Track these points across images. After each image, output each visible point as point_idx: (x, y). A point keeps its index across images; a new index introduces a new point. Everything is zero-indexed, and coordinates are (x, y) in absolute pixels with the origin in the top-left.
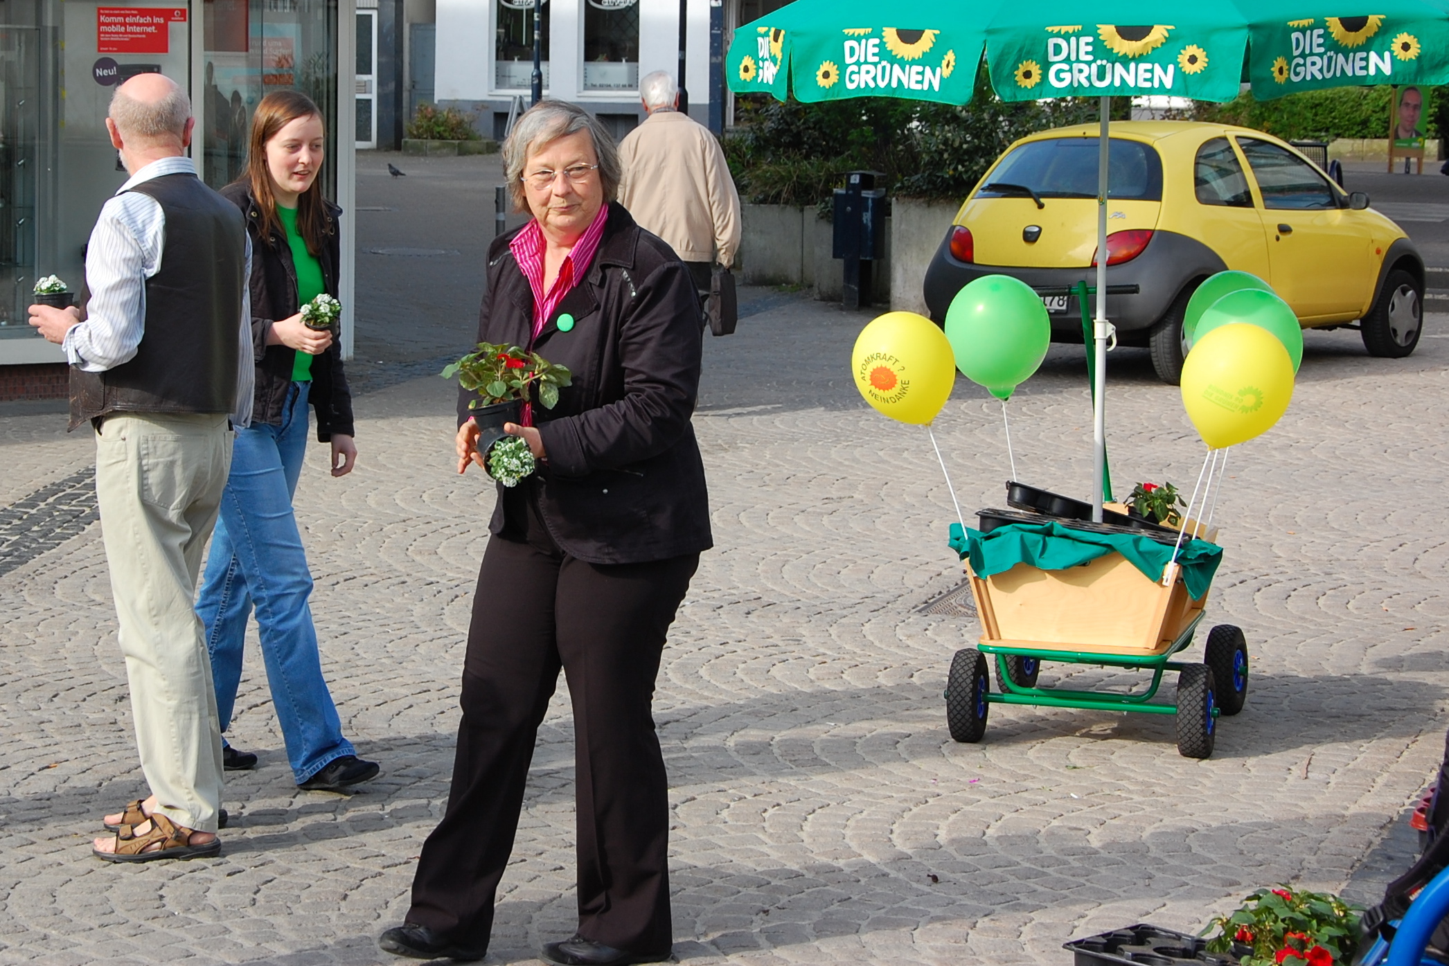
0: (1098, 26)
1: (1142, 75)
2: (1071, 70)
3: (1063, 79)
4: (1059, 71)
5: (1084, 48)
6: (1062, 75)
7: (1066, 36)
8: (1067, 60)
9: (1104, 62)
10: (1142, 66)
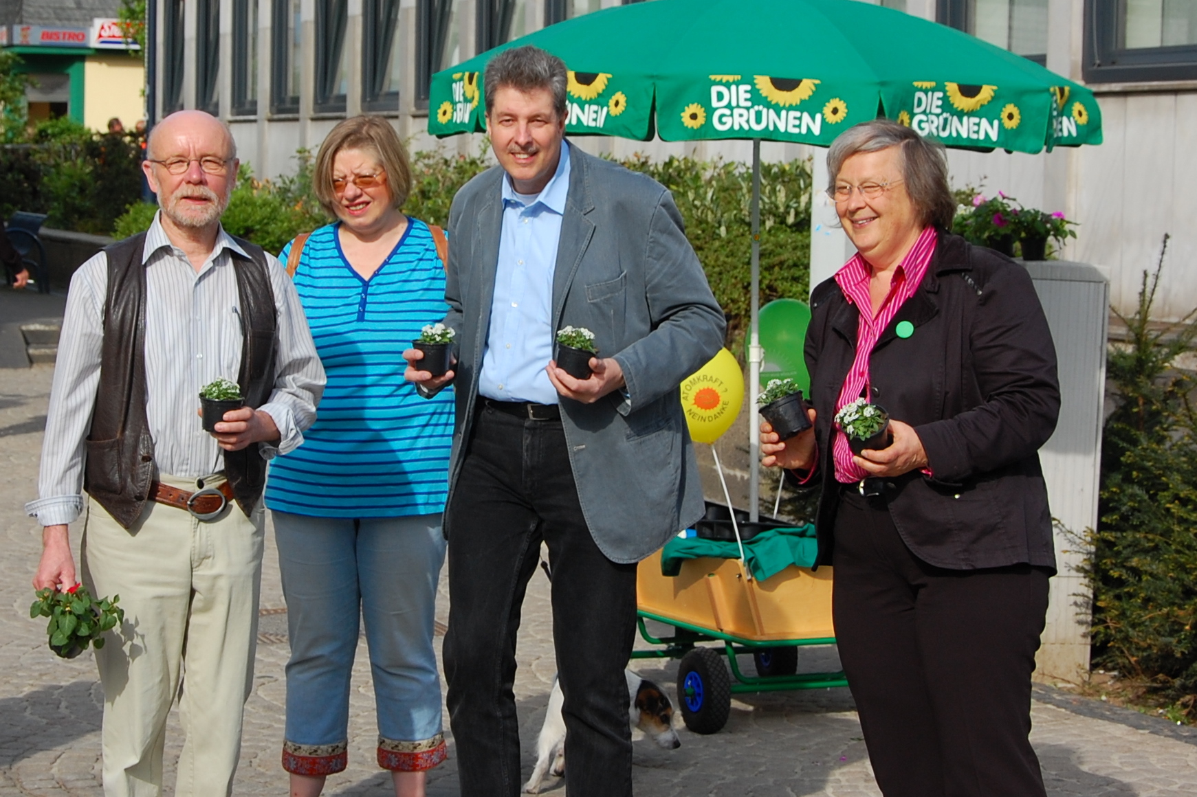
0: (755, 76)
1: (792, 122)
2: (732, 115)
3: (725, 124)
4: (722, 116)
5: (743, 96)
6: (724, 119)
7: (728, 85)
8: (729, 106)
9: (761, 107)
10: (792, 114)
